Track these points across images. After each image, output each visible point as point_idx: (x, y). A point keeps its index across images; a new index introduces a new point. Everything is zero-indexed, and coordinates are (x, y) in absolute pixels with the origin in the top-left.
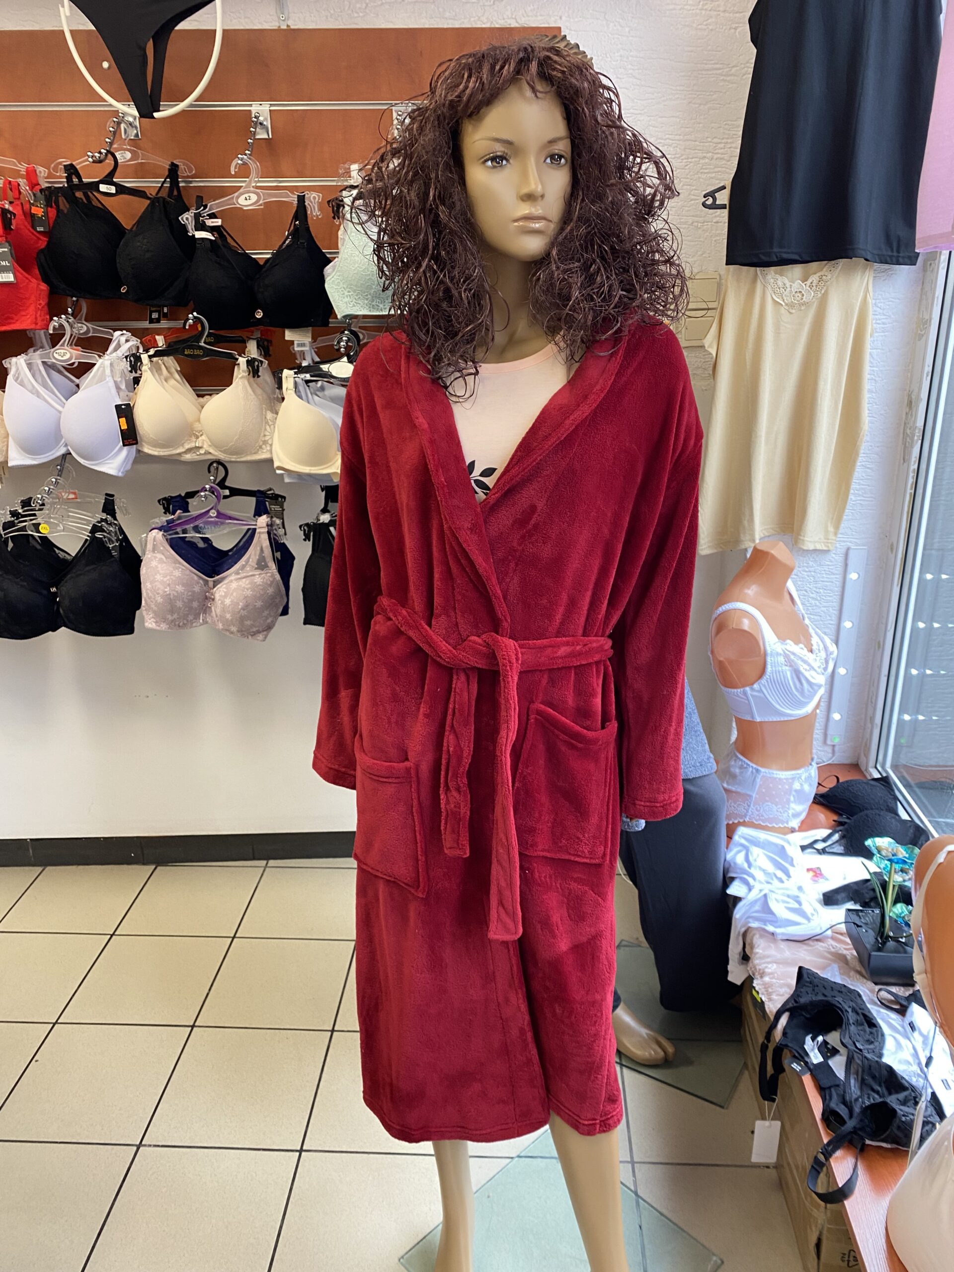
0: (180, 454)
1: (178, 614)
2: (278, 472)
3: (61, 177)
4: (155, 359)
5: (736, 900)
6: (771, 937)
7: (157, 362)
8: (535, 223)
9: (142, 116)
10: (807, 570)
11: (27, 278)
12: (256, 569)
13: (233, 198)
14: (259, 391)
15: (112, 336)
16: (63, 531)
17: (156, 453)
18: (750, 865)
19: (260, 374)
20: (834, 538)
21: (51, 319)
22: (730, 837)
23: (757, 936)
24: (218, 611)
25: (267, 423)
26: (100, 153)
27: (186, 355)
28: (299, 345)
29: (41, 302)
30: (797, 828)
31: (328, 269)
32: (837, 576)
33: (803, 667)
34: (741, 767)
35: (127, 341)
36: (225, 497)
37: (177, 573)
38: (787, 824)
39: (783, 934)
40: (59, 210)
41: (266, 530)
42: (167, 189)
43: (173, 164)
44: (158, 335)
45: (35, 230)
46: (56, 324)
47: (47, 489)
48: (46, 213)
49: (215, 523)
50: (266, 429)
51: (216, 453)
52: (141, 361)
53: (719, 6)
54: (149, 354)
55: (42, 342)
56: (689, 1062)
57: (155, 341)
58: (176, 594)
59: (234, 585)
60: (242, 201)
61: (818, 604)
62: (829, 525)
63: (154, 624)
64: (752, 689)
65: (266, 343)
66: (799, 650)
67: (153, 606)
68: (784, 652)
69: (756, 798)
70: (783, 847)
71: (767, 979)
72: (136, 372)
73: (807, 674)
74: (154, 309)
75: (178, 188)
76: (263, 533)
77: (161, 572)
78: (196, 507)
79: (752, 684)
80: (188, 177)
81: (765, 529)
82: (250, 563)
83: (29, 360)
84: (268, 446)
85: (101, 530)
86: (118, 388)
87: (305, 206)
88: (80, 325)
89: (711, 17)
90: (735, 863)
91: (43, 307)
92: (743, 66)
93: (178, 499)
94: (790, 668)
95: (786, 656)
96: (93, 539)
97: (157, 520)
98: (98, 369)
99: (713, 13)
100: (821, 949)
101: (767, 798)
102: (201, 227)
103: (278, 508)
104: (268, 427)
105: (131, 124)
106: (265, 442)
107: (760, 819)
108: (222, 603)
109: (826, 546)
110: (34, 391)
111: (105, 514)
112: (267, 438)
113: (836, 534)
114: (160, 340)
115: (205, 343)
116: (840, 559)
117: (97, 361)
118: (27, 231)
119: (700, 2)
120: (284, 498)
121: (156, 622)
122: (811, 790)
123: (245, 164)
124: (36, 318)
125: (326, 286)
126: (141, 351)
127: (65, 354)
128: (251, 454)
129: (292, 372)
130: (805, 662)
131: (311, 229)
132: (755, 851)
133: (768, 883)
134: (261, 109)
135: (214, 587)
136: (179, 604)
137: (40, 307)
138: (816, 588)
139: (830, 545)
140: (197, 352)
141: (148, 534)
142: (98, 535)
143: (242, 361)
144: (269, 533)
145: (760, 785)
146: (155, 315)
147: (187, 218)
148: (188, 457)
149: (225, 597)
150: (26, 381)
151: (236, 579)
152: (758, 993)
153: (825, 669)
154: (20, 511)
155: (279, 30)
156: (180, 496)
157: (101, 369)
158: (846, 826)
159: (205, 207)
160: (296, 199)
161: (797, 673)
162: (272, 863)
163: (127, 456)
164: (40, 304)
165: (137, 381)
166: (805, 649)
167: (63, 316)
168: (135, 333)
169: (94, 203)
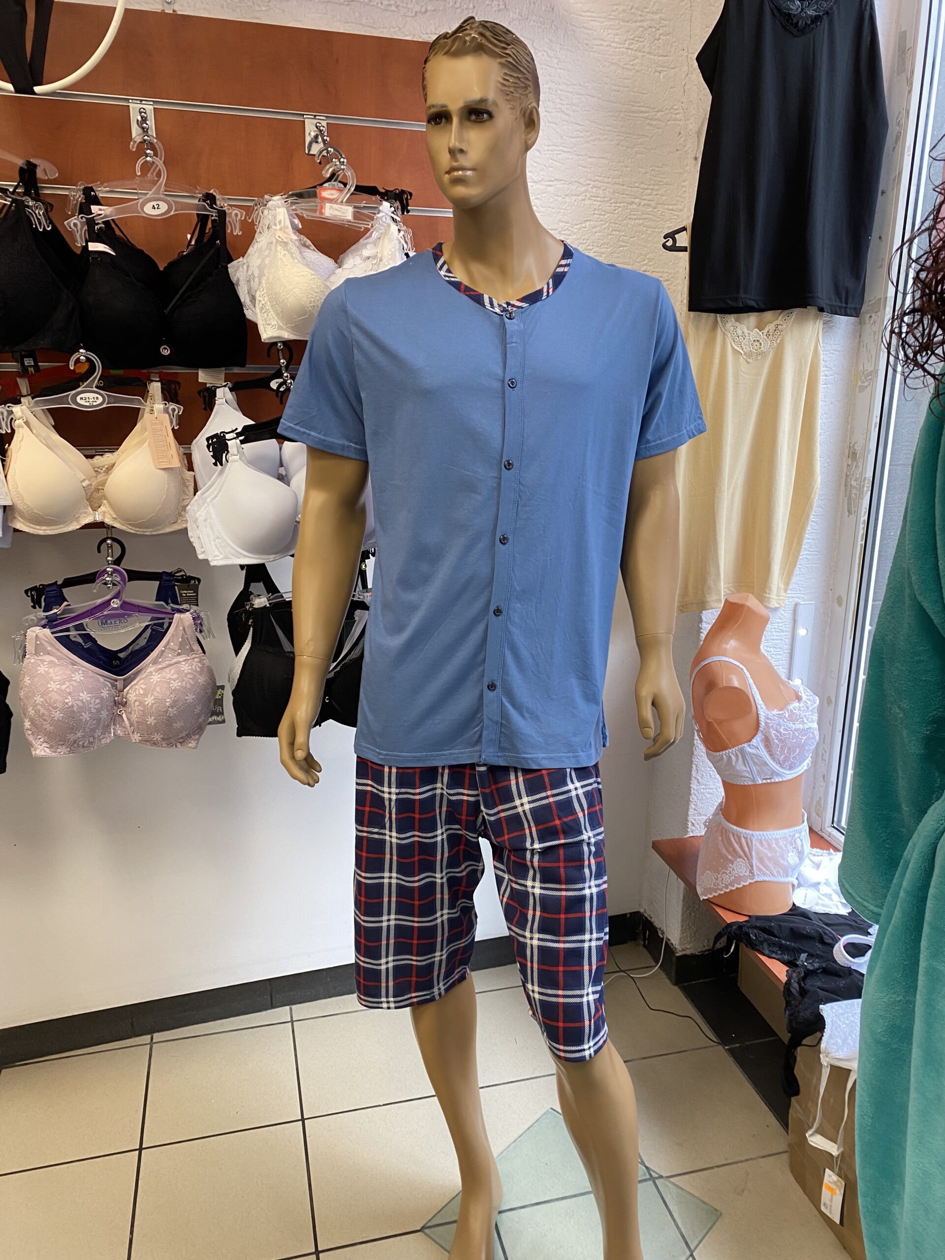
9: (17, 91)
13: (137, 205)
20: (784, 594)
24: (134, 717)
32: (787, 634)
43: (29, 163)
62: (780, 582)
63: (47, 750)
80: (47, 181)
87: (225, 223)
93: (53, 588)
102: (96, 237)
103: (190, 593)
109: (777, 603)
113: (786, 591)
116: (788, 615)
120: (199, 580)
135: (126, 687)
147: (75, 224)
155: (163, 14)
156: (50, 584)
162: (157, 1037)
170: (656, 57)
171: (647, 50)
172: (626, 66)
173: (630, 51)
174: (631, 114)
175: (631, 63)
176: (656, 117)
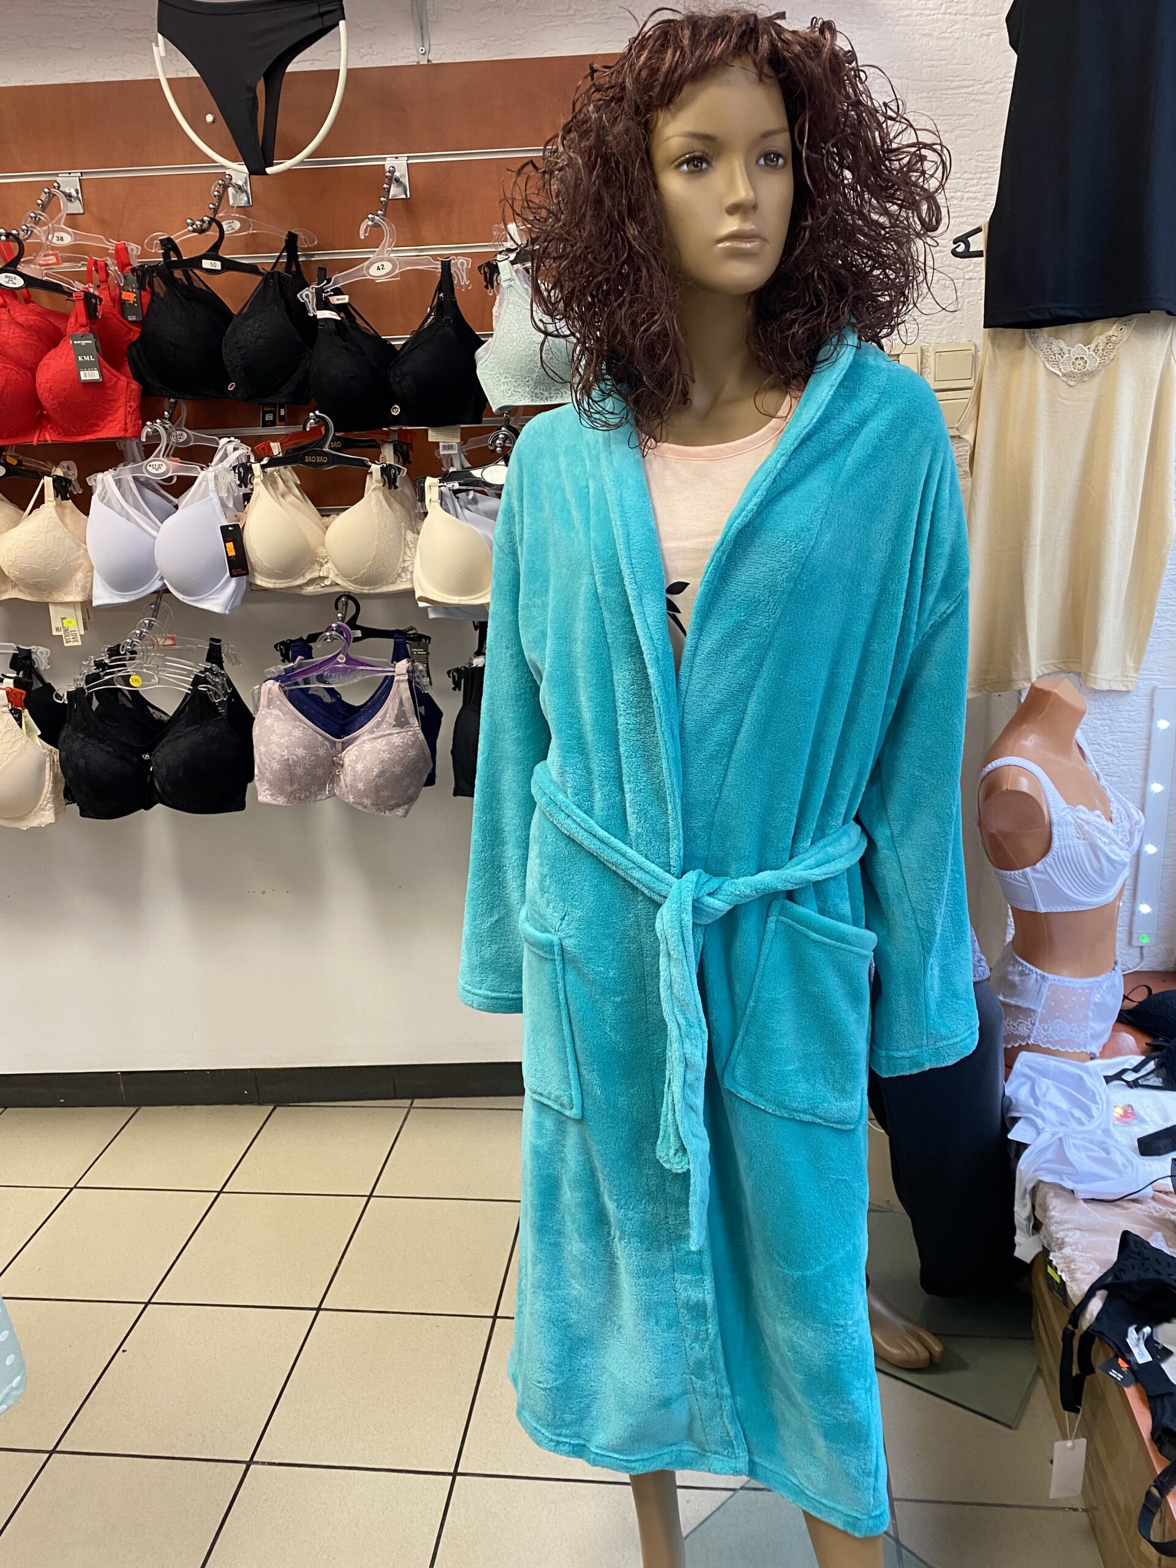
0: (300, 586)
1: (299, 785)
2: (421, 604)
3: (156, 255)
4: (269, 470)
5: (1021, 1147)
6: (1071, 1196)
7: (272, 474)
8: (747, 242)
9: (252, 172)
10: (1100, 717)
11: (114, 375)
12: (394, 726)
13: (362, 268)
14: (397, 507)
15: (218, 444)
16: (158, 684)
17: (271, 586)
18: (1037, 1102)
19: (397, 484)
20: (1135, 675)
21: (144, 425)
22: (1009, 1067)
23: (1051, 1194)
24: (348, 779)
25: (407, 545)
26: (203, 221)
27: (309, 464)
28: (445, 448)
29: (132, 404)
30: (1098, 1055)
31: (480, 352)
32: (1141, 725)
33: (1101, 841)
34: (1022, 974)
35: (235, 449)
36: (357, 639)
37: (297, 733)
38: (1085, 1048)
39: (1086, 1191)
40: (153, 294)
41: (407, 678)
42: (284, 265)
43: (290, 233)
44: (274, 441)
45: (126, 319)
46: (149, 430)
47: (138, 632)
48: (140, 298)
49: (344, 671)
50: (405, 553)
51: (345, 584)
52: (252, 473)
53: (966, 8)
54: (263, 463)
55: (133, 456)
56: (962, 1366)
57: (270, 449)
58: (295, 758)
59: (367, 747)
60: (373, 271)
61: (1116, 761)
62: (1128, 658)
63: (269, 797)
64: (1035, 871)
65: (405, 448)
66: (1096, 818)
67: (268, 775)
68: (1076, 821)
69: (1042, 1014)
70: (1081, 1077)
71: (1067, 1251)
72: (246, 487)
73: (1106, 849)
74: (269, 409)
75: (297, 263)
76: (403, 681)
77: (278, 731)
78: (320, 652)
79: (1035, 864)
80: (309, 249)
81: (1044, 665)
82: (387, 719)
83: (118, 475)
84: (408, 573)
85: (205, 681)
86: (224, 505)
87: (451, 274)
88: (178, 432)
89: (956, 22)
90: (1017, 1099)
91: (134, 410)
92: (999, 81)
93: (299, 644)
94: (1084, 842)
95: (1079, 827)
96: (195, 691)
97: (272, 669)
98: (200, 485)
99: (958, 17)
100: (1140, 1212)
101: (1057, 1014)
102: (324, 305)
103: (421, 651)
104: (407, 550)
105: (240, 188)
106: (404, 569)
107: (1048, 1042)
108: (353, 769)
109: (1124, 686)
110: (123, 513)
111: (209, 664)
112: (406, 564)
113: (1137, 670)
114: (276, 449)
115: (330, 448)
116: (1145, 701)
117: (199, 473)
118: (115, 320)
119: (942, 4)
120: (429, 638)
121: (272, 795)
122: (1115, 1005)
123: (376, 225)
124: (126, 424)
125: (478, 372)
126: (252, 460)
127: (160, 467)
128: (388, 584)
129: (436, 480)
130: (1104, 833)
131: (458, 304)
132: (1044, 1083)
133: (1063, 1125)
134: (397, 164)
135: (343, 750)
136: (299, 771)
137: (131, 410)
138: (1112, 740)
139: (1129, 684)
140: (320, 459)
141: (261, 686)
142: (202, 688)
143: (375, 468)
144: (410, 681)
145: (1048, 996)
146: (269, 417)
147: (307, 295)
148: (310, 590)
149: (356, 762)
150: (113, 501)
151: (369, 740)
152: (1056, 1269)
153: (1130, 844)
154: (107, 661)
155: (418, 65)
156: (301, 639)
157: (204, 483)
158: (1164, 1051)
159: (329, 281)
160: (440, 267)
161: (1094, 848)
162: (418, 1102)
163: (235, 591)
164: (131, 407)
165: (247, 497)
166: (1103, 817)
167: (158, 421)
168: (244, 440)
169: (195, 284)
170: (983, 18)
171: (970, 11)
172: (943, 35)
173: (947, 16)
174: (950, 92)
175: (949, 30)
176: (983, 91)
